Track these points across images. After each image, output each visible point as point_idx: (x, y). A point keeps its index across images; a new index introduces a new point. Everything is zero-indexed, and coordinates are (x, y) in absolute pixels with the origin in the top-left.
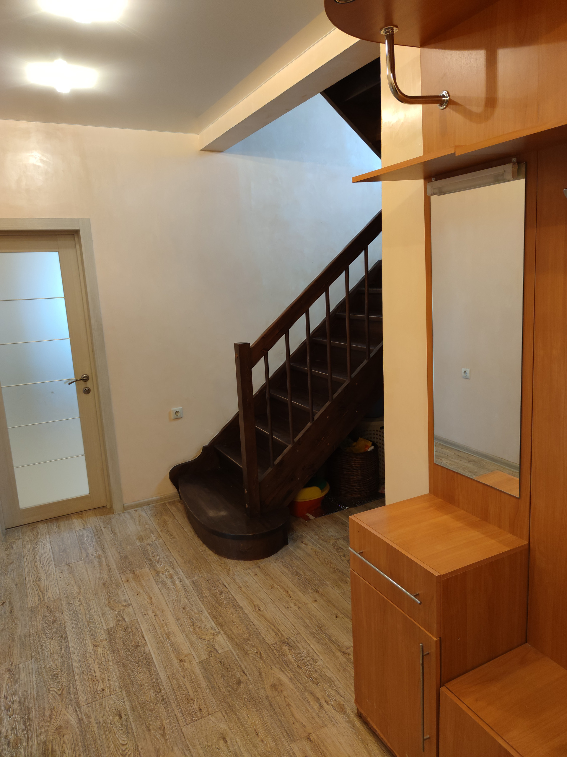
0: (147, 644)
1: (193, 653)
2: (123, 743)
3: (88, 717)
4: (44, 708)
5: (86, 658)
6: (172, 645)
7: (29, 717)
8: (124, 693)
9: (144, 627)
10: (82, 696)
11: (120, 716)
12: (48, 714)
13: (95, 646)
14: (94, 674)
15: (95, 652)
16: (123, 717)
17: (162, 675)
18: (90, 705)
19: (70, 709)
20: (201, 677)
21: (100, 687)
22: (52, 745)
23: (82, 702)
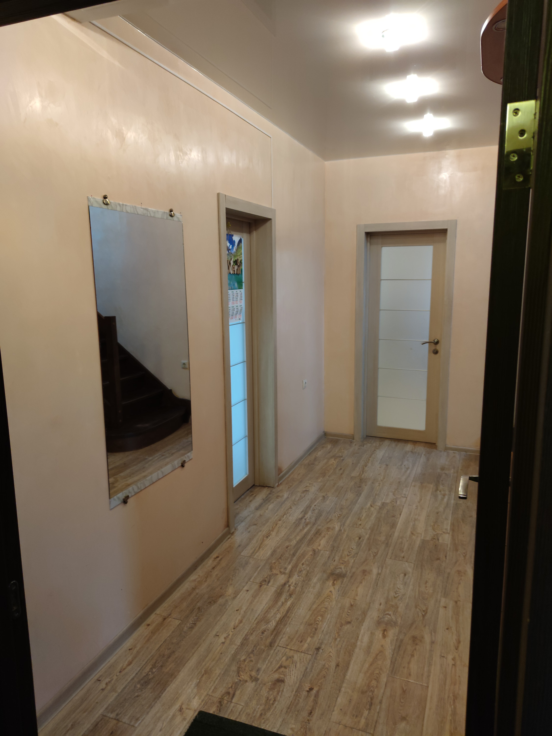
0: (399, 518)
1: (423, 534)
2: (353, 548)
3: (345, 531)
4: (328, 518)
5: (362, 509)
6: (414, 525)
7: (319, 518)
8: (370, 531)
9: (405, 511)
10: (348, 522)
11: (360, 538)
12: (328, 520)
13: (371, 506)
14: (361, 517)
15: (369, 509)
16: (361, 539)
17: (396, 534)
18: (349, 527)
19: (339, 524)
20: (417, 546)
21: (360, 523)
22: (322, 532)
23: (346, 525)
